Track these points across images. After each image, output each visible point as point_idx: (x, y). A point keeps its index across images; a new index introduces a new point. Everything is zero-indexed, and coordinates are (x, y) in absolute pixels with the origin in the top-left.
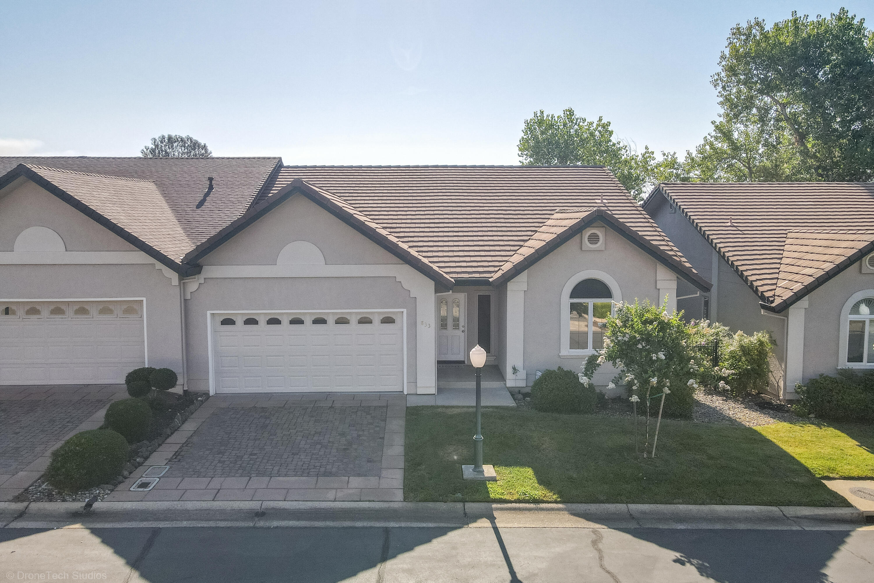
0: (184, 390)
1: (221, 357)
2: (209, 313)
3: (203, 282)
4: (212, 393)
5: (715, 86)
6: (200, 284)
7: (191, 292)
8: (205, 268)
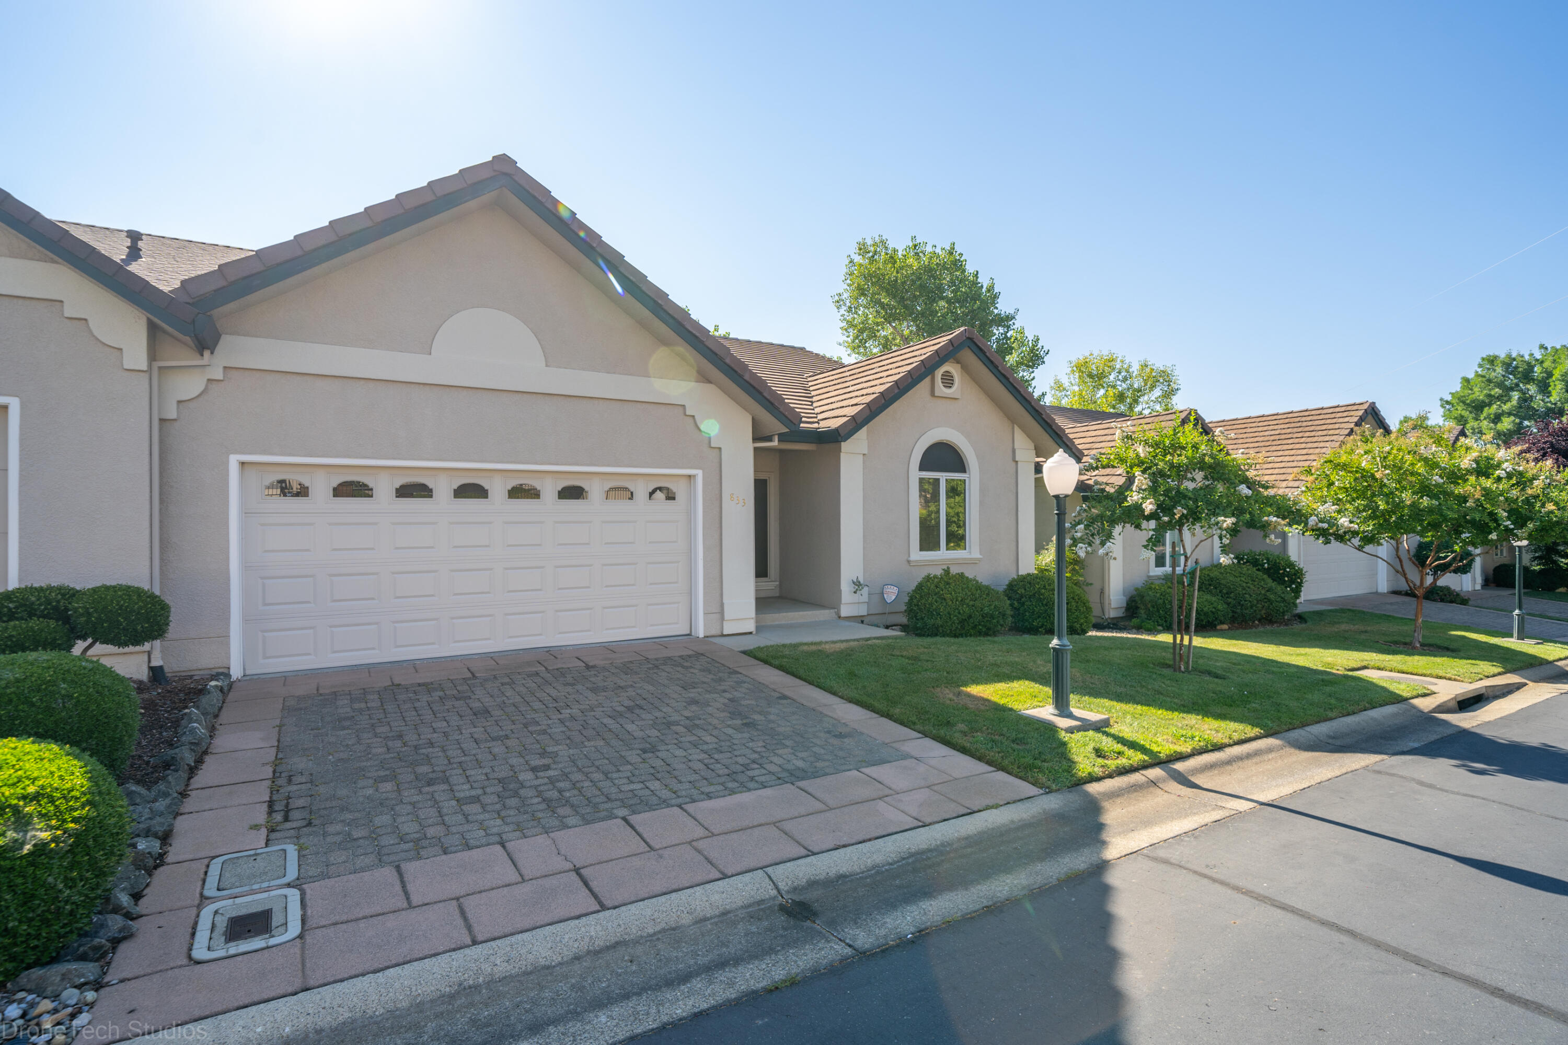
0: (152, 669)
1: (262, 578)
2: (234, 460)
3: (222, 378)
4: (236, 672)
5: (838, 308)
6: (209, 380)
7: (179, 402)
8: (226, 341)
